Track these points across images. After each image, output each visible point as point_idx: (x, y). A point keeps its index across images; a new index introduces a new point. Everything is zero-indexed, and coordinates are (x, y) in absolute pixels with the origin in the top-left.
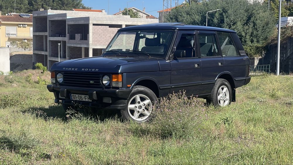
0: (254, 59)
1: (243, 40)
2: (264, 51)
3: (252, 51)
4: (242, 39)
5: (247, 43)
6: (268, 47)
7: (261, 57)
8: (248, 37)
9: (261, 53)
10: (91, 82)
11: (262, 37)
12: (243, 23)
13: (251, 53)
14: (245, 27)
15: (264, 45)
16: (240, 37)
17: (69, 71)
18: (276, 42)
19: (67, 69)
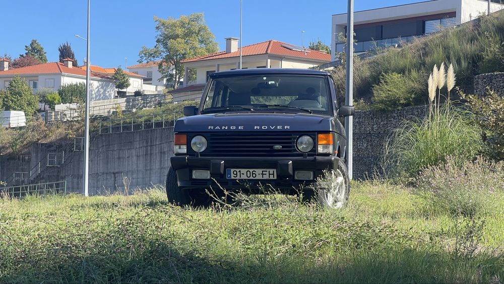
10: (277, 147)
17: (225, 132)
18: (10, 150)
19: (218, 128)
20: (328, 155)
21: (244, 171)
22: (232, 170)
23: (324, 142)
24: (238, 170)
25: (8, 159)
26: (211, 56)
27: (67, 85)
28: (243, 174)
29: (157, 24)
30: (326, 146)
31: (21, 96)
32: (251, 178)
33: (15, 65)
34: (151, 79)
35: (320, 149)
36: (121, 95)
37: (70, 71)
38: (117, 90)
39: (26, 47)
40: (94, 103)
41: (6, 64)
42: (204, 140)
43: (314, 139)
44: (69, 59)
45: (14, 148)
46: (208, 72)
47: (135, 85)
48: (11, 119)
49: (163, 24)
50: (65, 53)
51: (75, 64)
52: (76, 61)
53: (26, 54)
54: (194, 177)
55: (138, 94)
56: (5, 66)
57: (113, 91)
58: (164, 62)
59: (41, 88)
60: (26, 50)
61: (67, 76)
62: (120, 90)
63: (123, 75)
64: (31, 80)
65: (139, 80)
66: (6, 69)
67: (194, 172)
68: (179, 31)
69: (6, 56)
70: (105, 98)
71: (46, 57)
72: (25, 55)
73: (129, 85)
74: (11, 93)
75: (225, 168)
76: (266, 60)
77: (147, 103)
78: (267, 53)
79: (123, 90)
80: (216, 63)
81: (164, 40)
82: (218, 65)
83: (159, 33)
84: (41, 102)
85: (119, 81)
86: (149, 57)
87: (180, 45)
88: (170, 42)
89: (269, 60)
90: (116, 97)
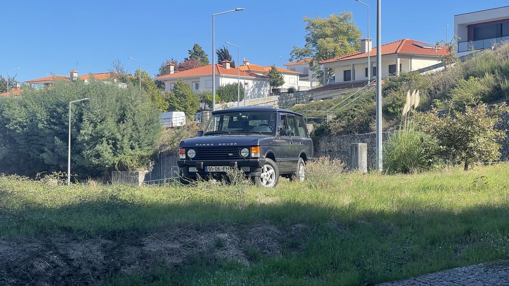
0: (137, 174)
1: (118, 146)
2: (152, 161)
3: (135, 162)
4: (117, 144)
5: (125, 149)
6: (156, 156)
7: (147, 171)
8: (126, 141)
9: (148, 164)
10: (231, 154)
11: (146, 141)
12: (116, 118)
13: (132, 165)
14: (121, 126)
15: (151, 153)
16: (114, 141)
17: (204, 147)
18: (169, 148)
19: (201, 145)
20: (257, 158)
21: (214, 167)
22: (208, 167)
23: (255, 151)
24: (211, 167)
25: (167, 156)
26: (348, 57)
27: (224, 85)
28: (214, 169)
29: (306, 24)
30: (256, 153)
31: (185, 98)
32: (218, 171)
33: (180, 68)
34: (307, 75)
35: (253, 155)
36: (276, 92)
37: (227, 72)
38: (272, 88)
39: (190, 51)
40: (249, 102)
41: (172, 68)
42: (194, 151)
43: (249, 150)
44: (227, 61)
45: (172, 146)
46: (345, 71)
47: (290, 81)
48: (173, 119)
49: (313, 25)
50: (224, 56)
51: (232, 66)
52: (234, 63)
53: (190, 57)
54: (190, 171)
55: (291, 90)
56: (171, 70)
57: (267, 89)
58: (315, 60)
59: (202, 90)
60: (190, 54)
61: (225, 77)
62: (275, 88)
63: (277, 73)
64: (194, 82)
65: (296, 77)
66: (172, 72)
67: (190, 168)
68: (328, 31)
69: (172, 59)
70: (259, 96)
71: (207, 59)
72: (189, 59)
73: (284, 83)
74: (175, 95)
75: (204, 165)
76: (395, 59)
77: (300, 100)
78: (396, 53)
79: (278, 88)
80: (352, 63)
81: (313, 40)
82: (353, 65)
83: (309, 32)
84: (201, 101)
85: (273, 79)
86: (299, 56)
87: (329, 44)
88: (320, 41)
89: (399, 59)
90: (271, 94)
